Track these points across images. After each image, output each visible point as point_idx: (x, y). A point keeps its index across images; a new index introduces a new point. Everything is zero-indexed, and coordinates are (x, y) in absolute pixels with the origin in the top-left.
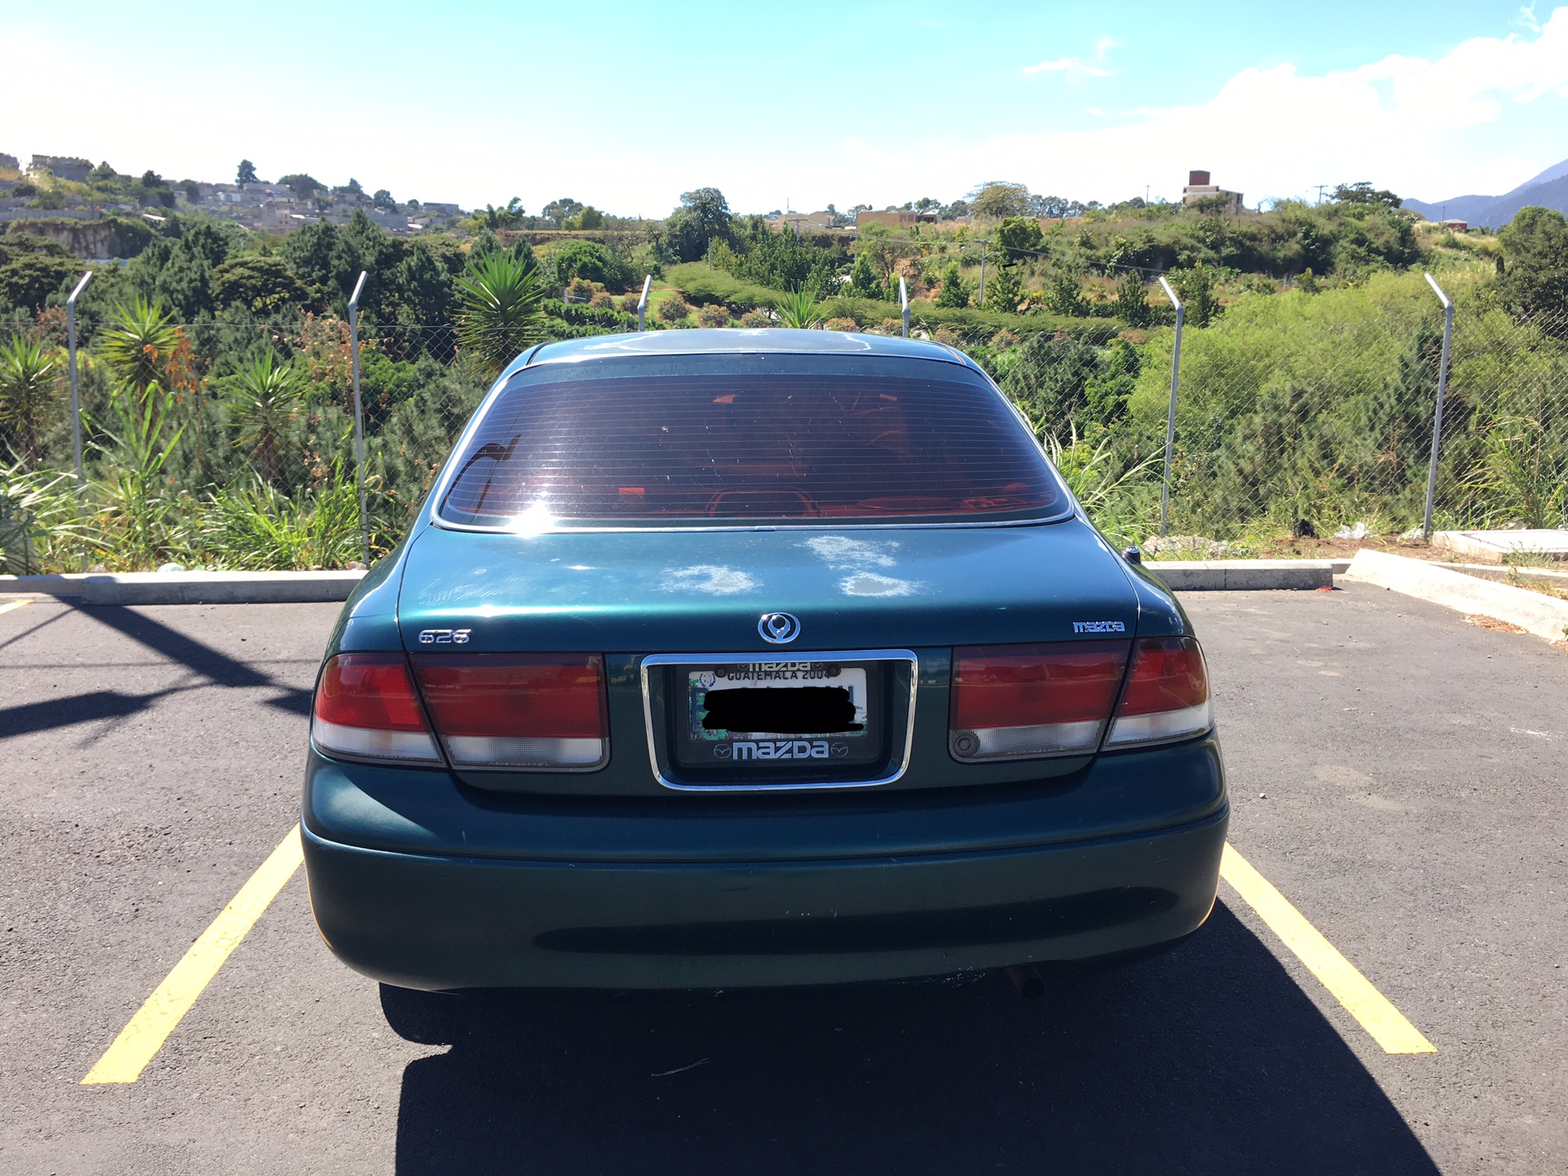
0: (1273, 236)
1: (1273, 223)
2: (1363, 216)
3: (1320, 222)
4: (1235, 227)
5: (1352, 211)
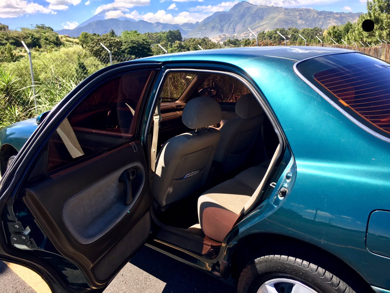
2: (46, 33)
3: (35, 34)
5: (42, 32)
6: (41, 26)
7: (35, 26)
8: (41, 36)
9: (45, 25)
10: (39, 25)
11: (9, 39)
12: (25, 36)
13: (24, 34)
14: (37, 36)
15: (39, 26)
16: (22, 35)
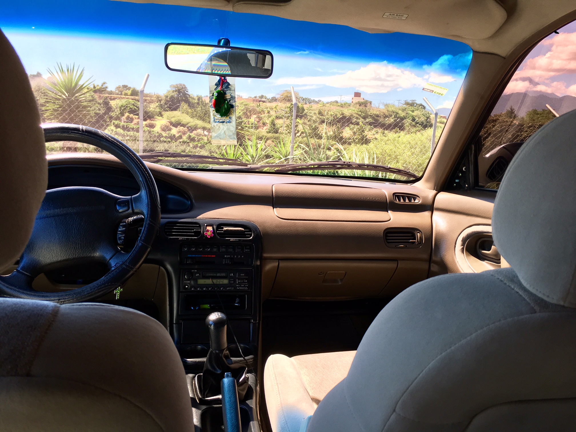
0: (384, 116)
1: (384, 111)
2: (414, 111)
3: (400, 112)
4: (372, 111)
5: (410, 109)
6: (410, 102)
7: (403, 102)
8: (407, 115)
9: (416, 102)
10: (408, 101)
11: (367, 117)
12: (387, 114)
13: (387, 112)
14: (402, 114)
15: (409, 103)
16: (383, 113)
